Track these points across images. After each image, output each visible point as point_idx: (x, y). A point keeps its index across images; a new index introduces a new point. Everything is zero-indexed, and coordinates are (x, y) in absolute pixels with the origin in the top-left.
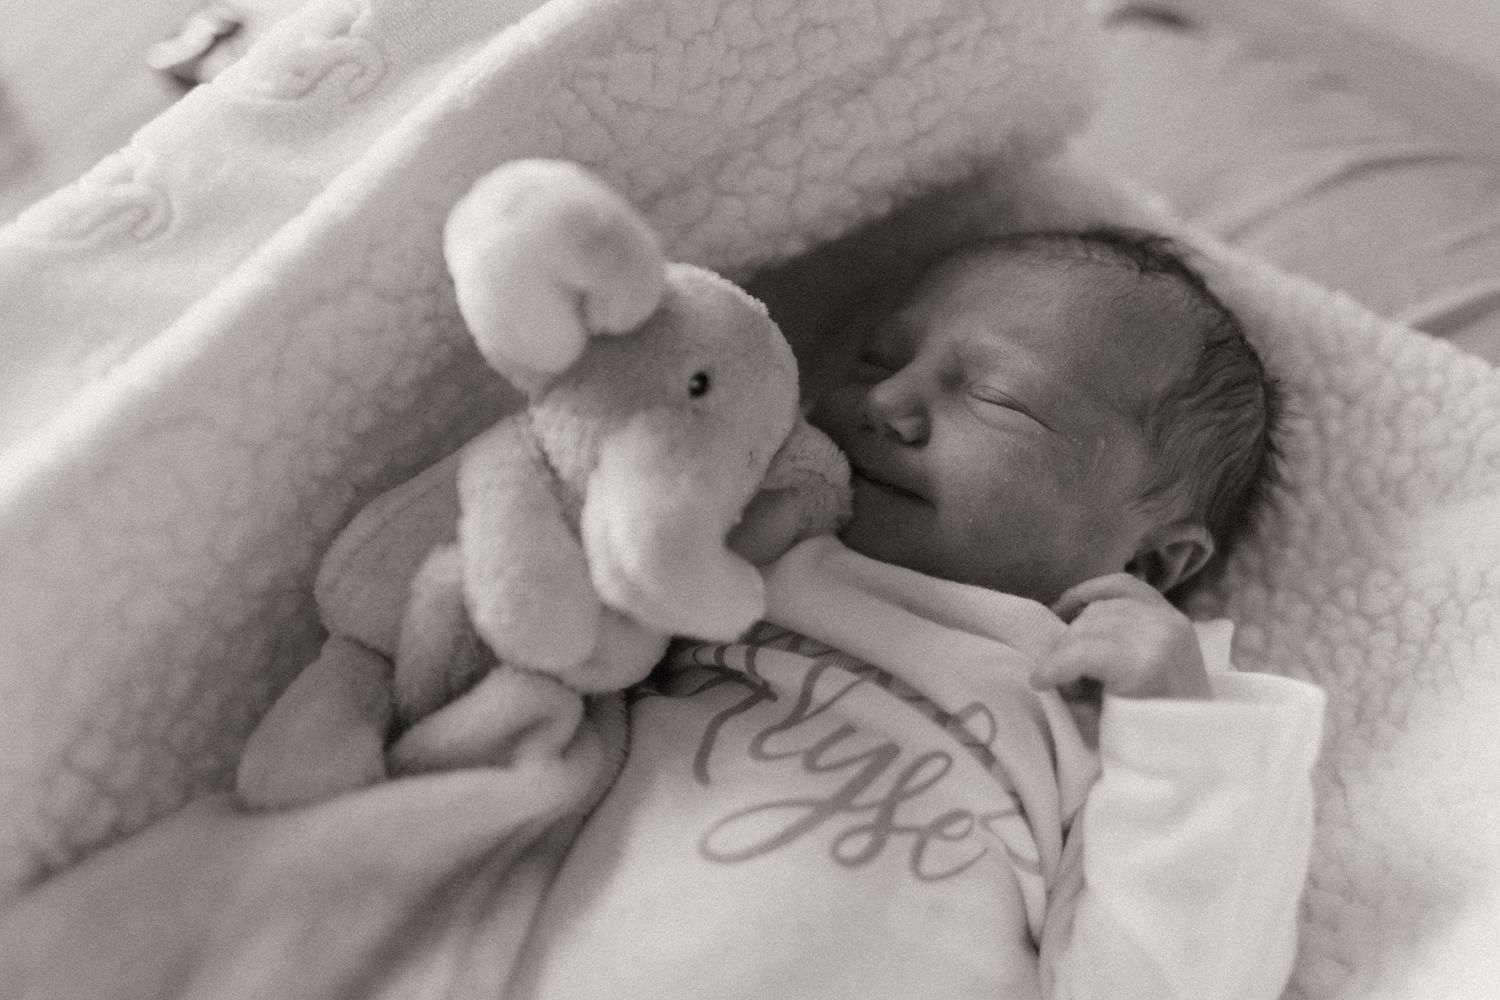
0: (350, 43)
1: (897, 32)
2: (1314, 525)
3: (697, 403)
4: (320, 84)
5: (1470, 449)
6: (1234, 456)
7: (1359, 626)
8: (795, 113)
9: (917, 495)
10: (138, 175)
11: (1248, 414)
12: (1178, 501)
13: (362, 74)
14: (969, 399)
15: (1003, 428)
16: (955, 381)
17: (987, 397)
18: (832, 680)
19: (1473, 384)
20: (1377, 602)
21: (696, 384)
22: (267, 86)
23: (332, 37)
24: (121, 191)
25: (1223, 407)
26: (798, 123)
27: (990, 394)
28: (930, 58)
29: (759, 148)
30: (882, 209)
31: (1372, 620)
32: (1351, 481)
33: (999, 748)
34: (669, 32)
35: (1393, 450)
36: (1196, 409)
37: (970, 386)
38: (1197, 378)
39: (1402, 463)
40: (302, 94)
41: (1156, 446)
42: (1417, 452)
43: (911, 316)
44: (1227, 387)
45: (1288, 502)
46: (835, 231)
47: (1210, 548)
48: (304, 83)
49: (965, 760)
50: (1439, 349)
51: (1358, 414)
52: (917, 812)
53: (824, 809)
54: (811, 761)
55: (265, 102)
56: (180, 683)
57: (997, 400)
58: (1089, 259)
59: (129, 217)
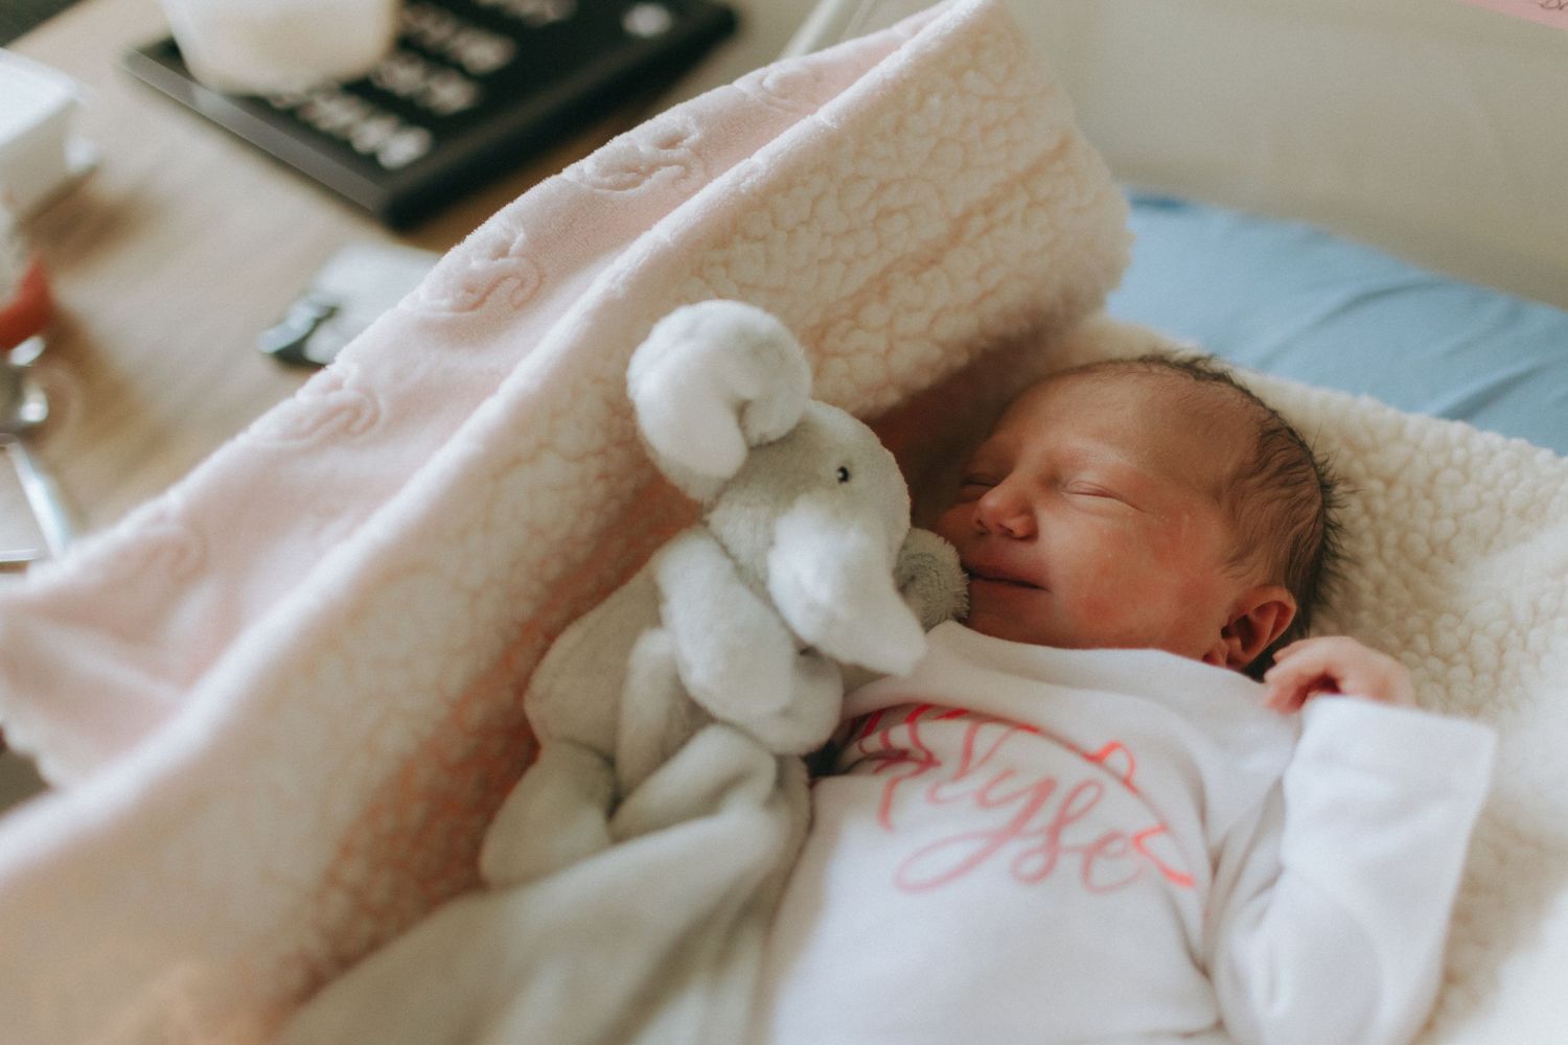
0: (511, 262)
1: (957, 210)
2: (1379, 590)
3: (845, 485)
4: (488, 298)
5: (1501, 509)
6: (1300, 526)
7: (1435, 664)
8: (881, 286)
9: (1032, 584)
10: (347, 383)
11: (1305, 492)
12: (1258, 568)
13: (522, 285)
14: (1066, 495)
15: (1100, 513)
16: (1052, 481)
17: (1082, 491)
18: (988, 735)
19: (1492, 453)
20: (1448, 641)
21: (840, 475)
22: (445, 302)
23: (495, 258)
24: (334, 398)
25: (1283, 485)
26: (884, 294)
27: (1085, 487)
28: (987, 230)
29: (854, 316)
30: (961, 360)
31: (1447, 660)
32: (1402, 547)
33: (1141, 778)
34: (774, 223)
35: (1435, 517)
36: (1261, 486)
37: (1065, 486)
38: (1257, 461)
39: (1446, 527)
40: (474, 307)
41: (1232, 517)
42: (1456, 517)
43: (1003, 438)
44: (1281, 470)
45: (1354, 574)
46: (925, 381)
47: (1293, 606)
48: (475, 298)
49: (1114, 789)
50: (1458, 428)
51: (1399, 492)
52: (1077, 836)
53: (1000, 837)
54: (983, 801)
55: (445, 315)
56: (417, 812)
57: (1091, 492)
58: (1150, 373)
59: (344, 417)
